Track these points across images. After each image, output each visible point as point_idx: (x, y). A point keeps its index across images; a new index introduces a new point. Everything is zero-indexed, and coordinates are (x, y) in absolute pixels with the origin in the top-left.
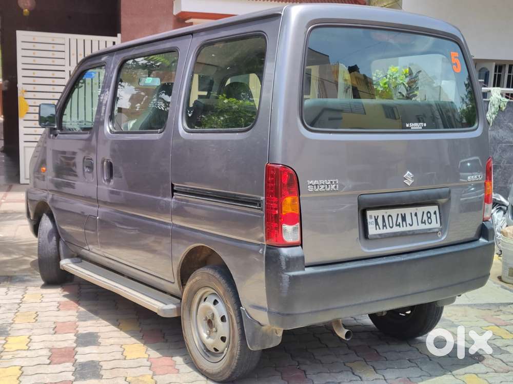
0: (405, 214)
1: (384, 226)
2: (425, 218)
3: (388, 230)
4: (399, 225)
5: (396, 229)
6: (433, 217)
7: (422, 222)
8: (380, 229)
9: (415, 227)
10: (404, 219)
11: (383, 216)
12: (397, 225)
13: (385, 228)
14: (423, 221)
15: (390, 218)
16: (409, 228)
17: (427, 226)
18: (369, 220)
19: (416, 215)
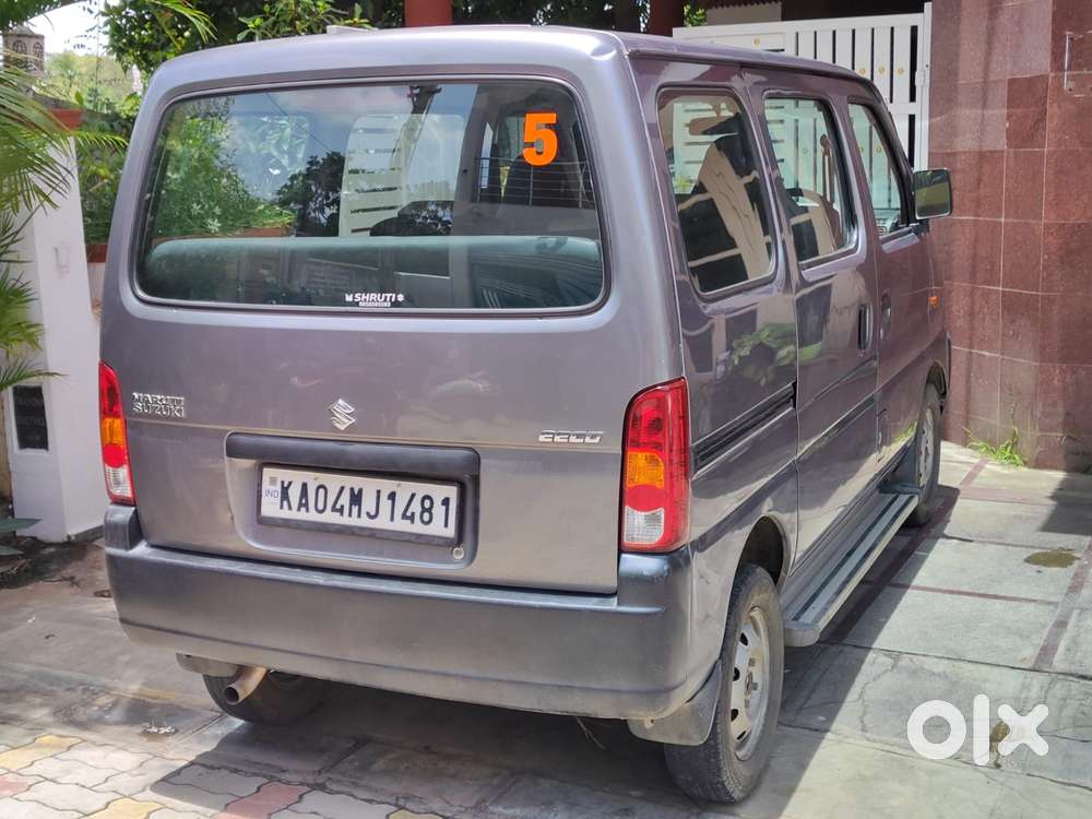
0: (360, 491)
1: (303, 505)
2: (416, 507)
3: (312, 516)
4: (341, 511)
5: (330, 517)
6: (439, 510)
7: (404, 516)
8: (290, 508)
9: (382, 522)
10: (356, 498)
11: (305, 486)
12: (334, 509)
13: (303, 509)
14: (409, 514)
15: (322, 491)
16: (364, 522)
17: (417, 528)
18: (266, 485)
19: (392, 496)
